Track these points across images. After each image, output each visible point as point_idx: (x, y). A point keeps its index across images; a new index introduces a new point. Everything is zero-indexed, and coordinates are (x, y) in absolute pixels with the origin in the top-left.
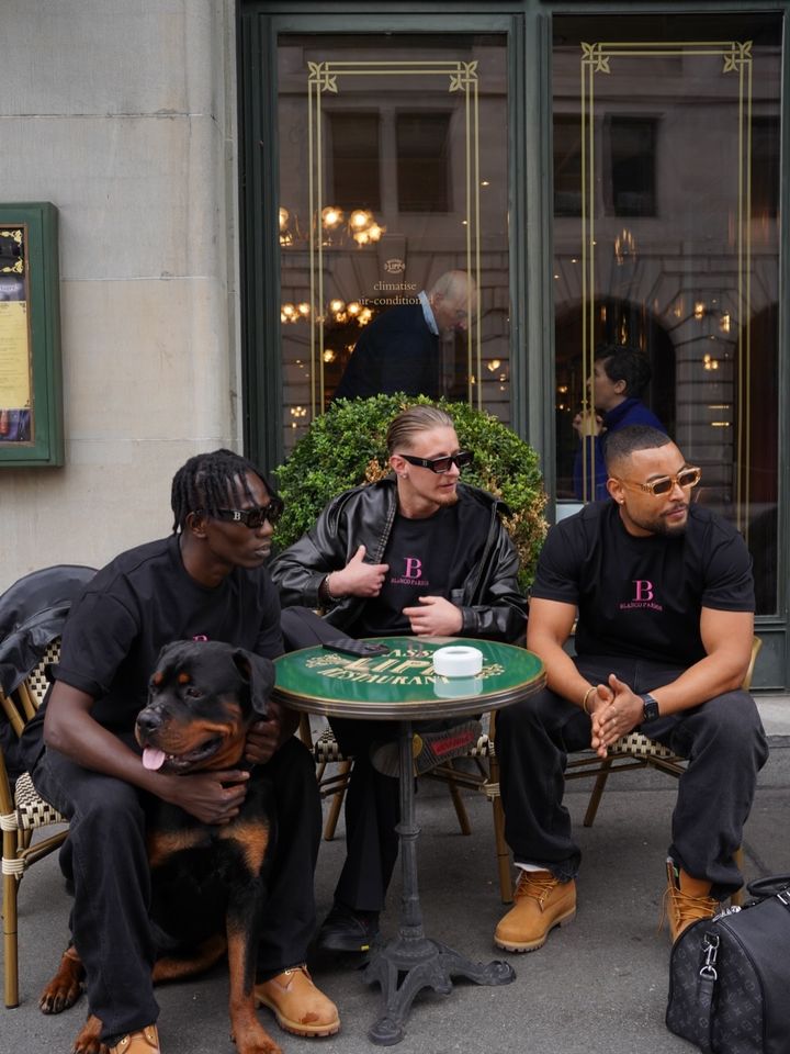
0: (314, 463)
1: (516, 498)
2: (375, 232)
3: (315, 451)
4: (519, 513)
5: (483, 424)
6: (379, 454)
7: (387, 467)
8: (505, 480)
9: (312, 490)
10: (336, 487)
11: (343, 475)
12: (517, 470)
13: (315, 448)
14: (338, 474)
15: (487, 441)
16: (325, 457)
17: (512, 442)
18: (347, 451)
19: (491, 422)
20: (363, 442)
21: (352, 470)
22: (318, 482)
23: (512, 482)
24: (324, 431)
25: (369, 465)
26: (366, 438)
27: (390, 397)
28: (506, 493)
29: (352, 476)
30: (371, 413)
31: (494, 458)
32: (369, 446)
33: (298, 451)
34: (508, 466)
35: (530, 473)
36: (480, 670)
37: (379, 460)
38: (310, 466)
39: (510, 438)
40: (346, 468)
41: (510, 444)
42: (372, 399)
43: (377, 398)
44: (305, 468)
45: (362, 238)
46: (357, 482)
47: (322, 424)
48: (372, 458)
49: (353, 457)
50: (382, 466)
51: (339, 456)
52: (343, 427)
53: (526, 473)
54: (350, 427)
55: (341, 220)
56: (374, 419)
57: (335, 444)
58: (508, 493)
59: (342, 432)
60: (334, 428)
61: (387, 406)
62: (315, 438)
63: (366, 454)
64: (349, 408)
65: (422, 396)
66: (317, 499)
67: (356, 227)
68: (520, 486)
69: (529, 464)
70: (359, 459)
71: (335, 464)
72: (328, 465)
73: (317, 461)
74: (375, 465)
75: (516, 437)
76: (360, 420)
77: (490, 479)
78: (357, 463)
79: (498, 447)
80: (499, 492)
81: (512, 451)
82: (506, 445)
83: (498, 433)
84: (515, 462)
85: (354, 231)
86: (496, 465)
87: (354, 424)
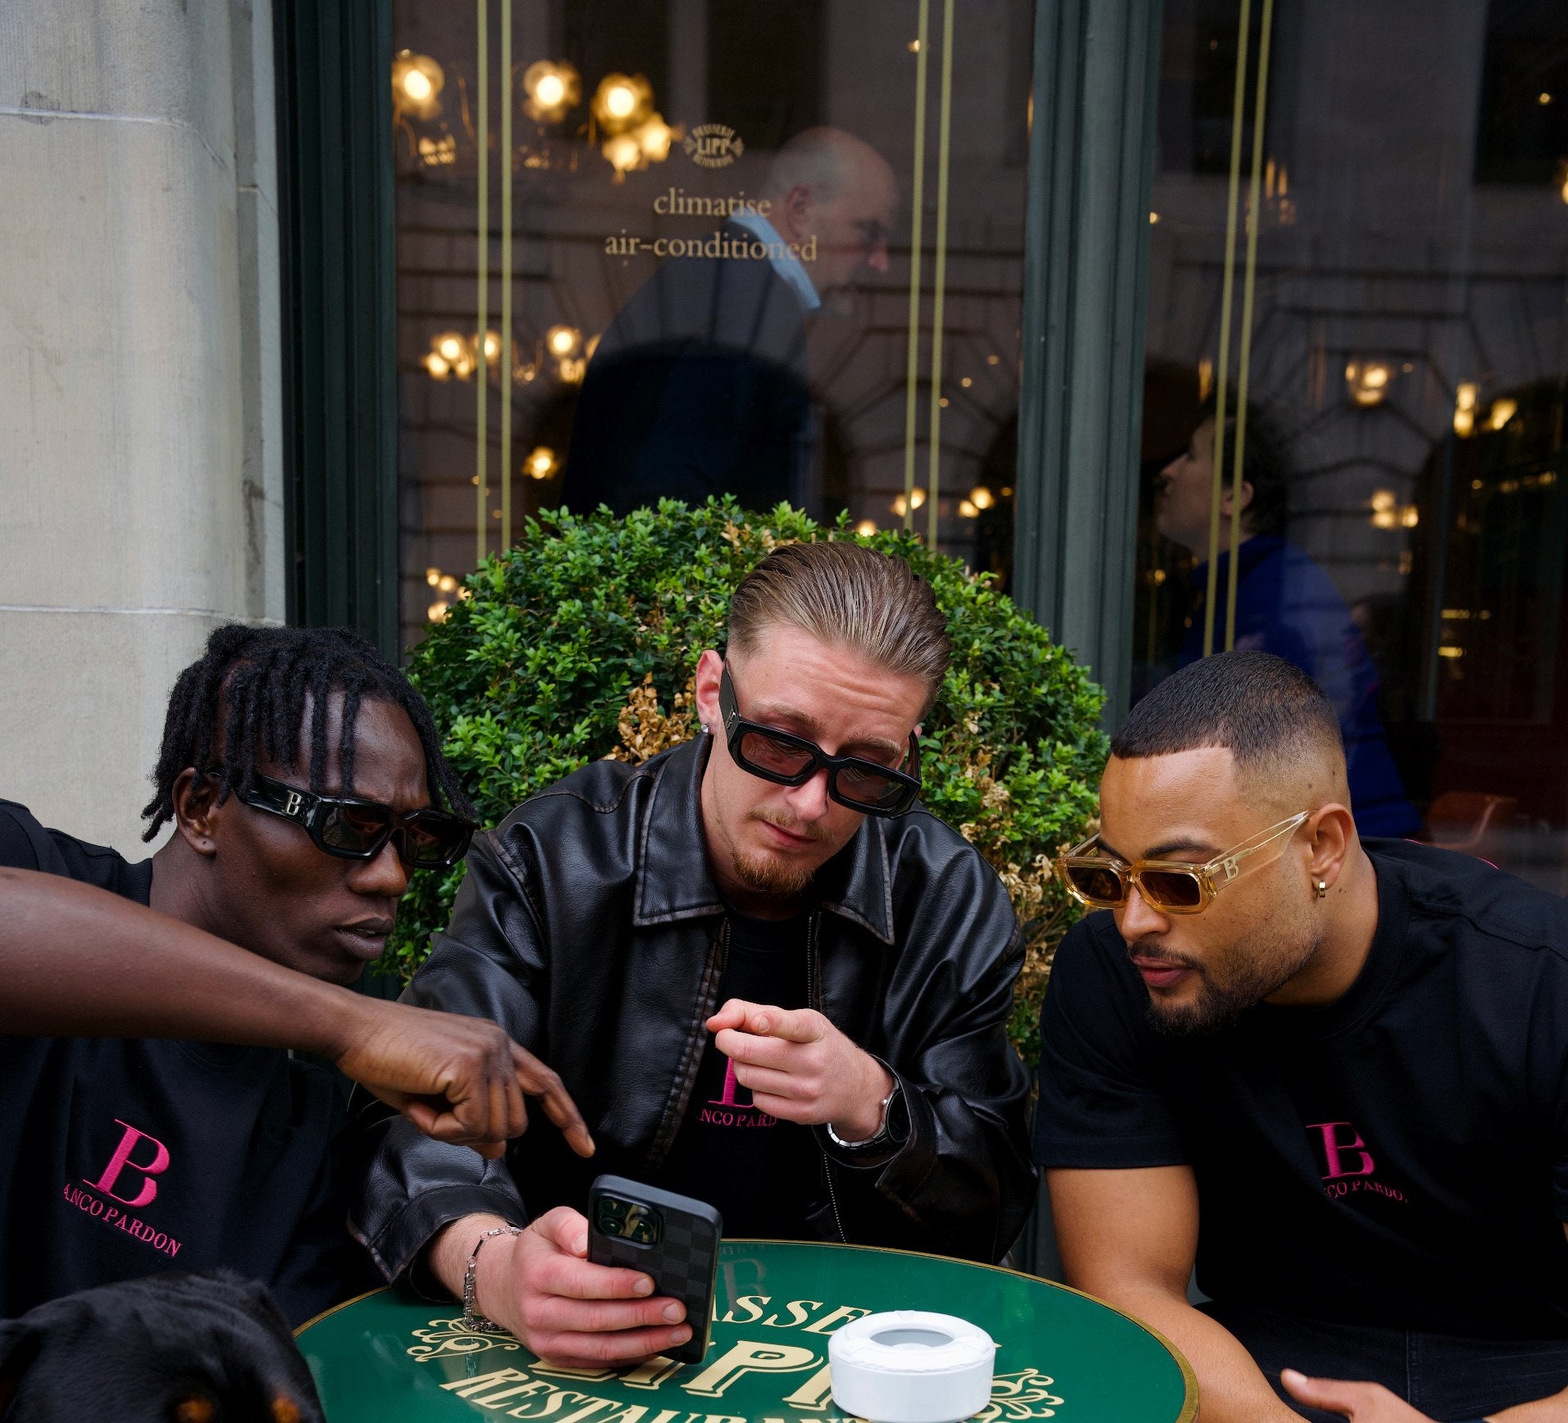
0: (470, 693)
1: (1044, 812)
2: (656, 139)
3: (474, 654)
4: (1052, 853)
5: (957, 594)
6: (657, 669)
7: (681, 710)
8: (1014, 757)
9: (466, 768)
10: (532, 763)
11: (555, 728)
12: (1047, 731)
13: (476, 646)
14: (538, 724)
15: (968, 644)
16: (504, 672)
17: (1034, 647)
18: (566, 658)
19: (979, 590)
20: (614, 633)
21: (581, 715)
22: (481, 746)
23: (1035, 766)
24: (502, 600)
25: (628, 702)
26: (622, 621)
27: (691, 509)
28: (1020, 795)
29: (581, 731)
30: (637, 550)
31: (987, 692)
32: (631, 646)
33: (427, 655)
34: (1022, 717)
35: (1083, 742)
36: (985, 1399)
37: (660, 687)
38: (459, 698)
39: (1030, 638)
40: (562, 707)
41: (1029, 656)
42: (644, 513)
43: (656, 511)
44: (448, 704)
45: (623, 155)
46: (593, 748)
47: (497, 579)
48: (637, 680)
49: (583, 675)
50: (668, 707)
51: (543, 672)
52: (557, 588)
53: (1070, 739)
54: (578, 588)
55: (573, 98)
56: (648, 569)
57: (531, 636)
58: (1024, 795)
59: (554, 602)
60: (533, 591)
61: (684, 532)
62: (475, 619)
63: (619, 669)
64: (575, 534)
65: (785, 506)
66: (477, 795)
67: (609, 121)
68: (1058, 777)
69: (1080, 713)
70: (602, 681)
71: (529, 694)
72: (510, 696)
73: (480, 687)
74: (645, 701)
75: (1046, 637)
76: (606, 570)
77: (974, 753)
78: (595, 693)
79: (998, 662)
80: (1000, 791)
81: (1036, 676)
82: (1019, 657)
83: (998, 620)
84: (1041, 706)
85: (604, 134)
86: (991, 713)
87: (588, 580)
